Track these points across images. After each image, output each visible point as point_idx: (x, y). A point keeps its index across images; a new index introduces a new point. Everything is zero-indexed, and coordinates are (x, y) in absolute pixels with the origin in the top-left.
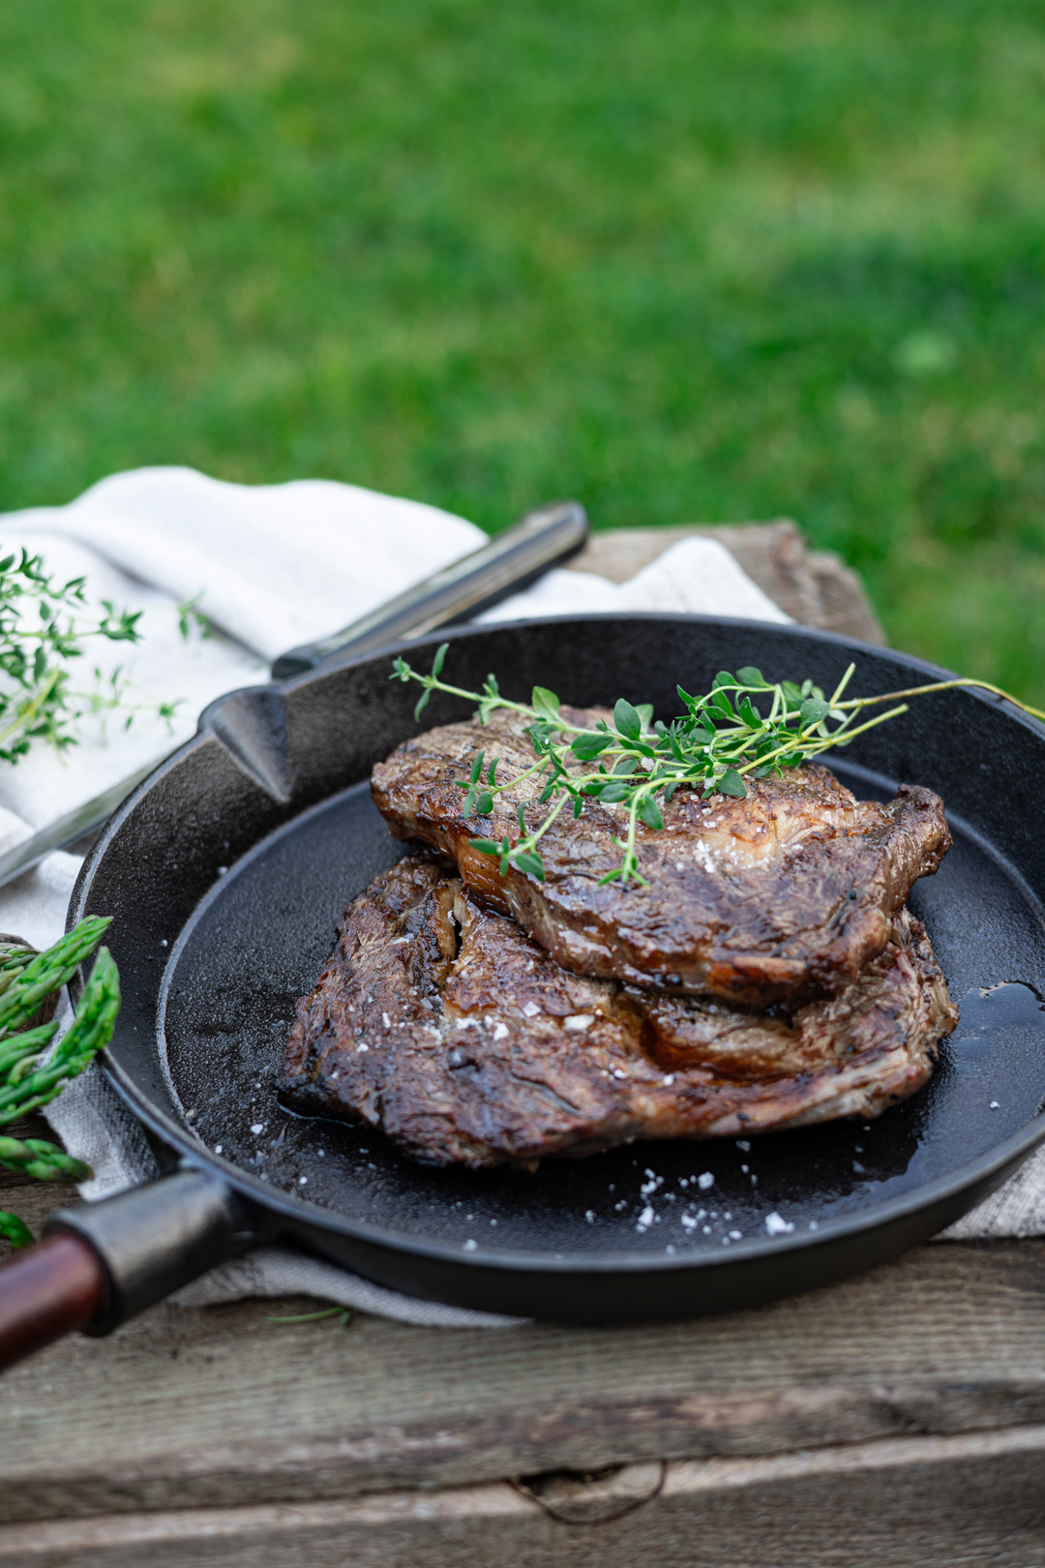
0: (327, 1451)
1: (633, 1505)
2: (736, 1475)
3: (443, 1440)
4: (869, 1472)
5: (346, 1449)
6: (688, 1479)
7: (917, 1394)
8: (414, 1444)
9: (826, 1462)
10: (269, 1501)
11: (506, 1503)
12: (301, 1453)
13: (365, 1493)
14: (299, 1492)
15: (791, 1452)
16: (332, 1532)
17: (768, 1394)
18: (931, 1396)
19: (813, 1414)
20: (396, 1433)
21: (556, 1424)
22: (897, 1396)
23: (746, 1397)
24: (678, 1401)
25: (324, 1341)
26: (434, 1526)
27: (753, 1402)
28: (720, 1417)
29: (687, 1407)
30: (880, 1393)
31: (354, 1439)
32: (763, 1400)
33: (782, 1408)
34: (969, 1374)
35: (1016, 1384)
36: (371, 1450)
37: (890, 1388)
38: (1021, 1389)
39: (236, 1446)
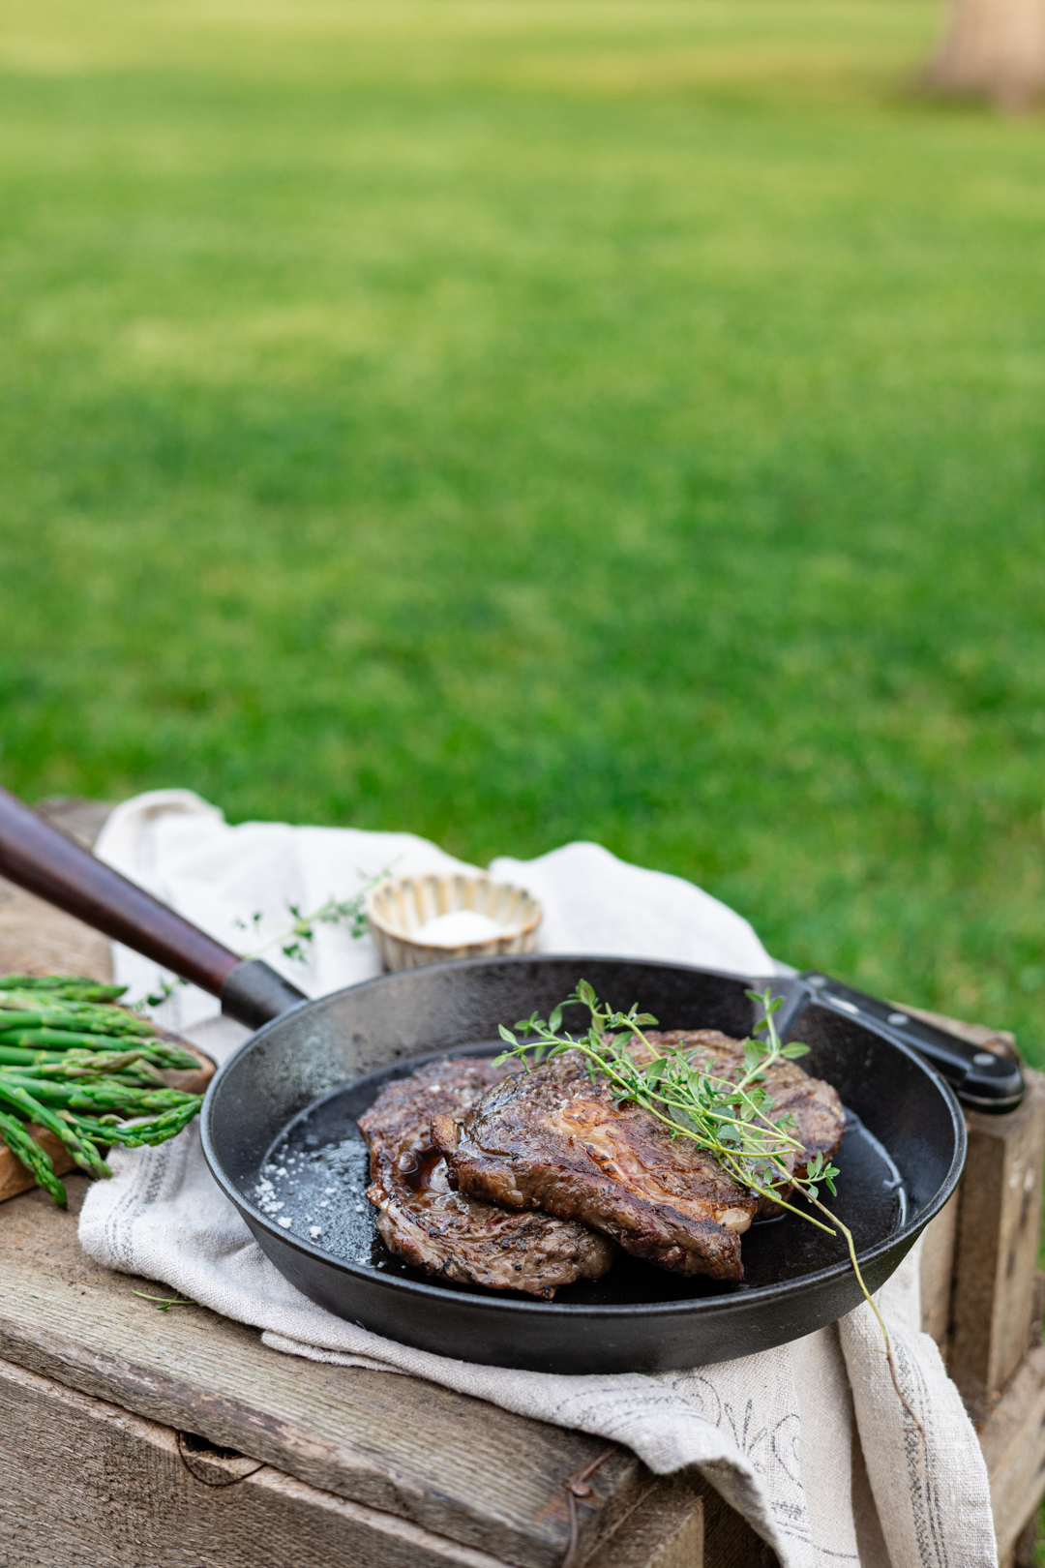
0: (86, 1358)
1: (230, 1481)
2: (294, 1491)
3: (146, 1382)
4: (370, 1530)
5: (96, 1362)
6: (268, 1480)
7: (412, 1487)
8: (131, 1377)
9: (350, 1511)
10: (51, 1378)
11: (165, 1442)
12: (74, 1353)
13: (100, 1399)
14: (65, 1378)
15: (334, 1495)
16: (75, 1414)
17: (331, 1444)
18: (420, 1492)
19: (347, 1469)
20: (126, 1366)
21: (208, 1402)
22: (400, 1483)
23: (319, 1440)
24: (281, 1423)
25: (145, 1313)
26: (124, 1436)
27: (321, 1445)
28: (296, 1444)
29: (282, 1430)
30: (392, 1476)
31: (103, 1358)
32: (326, 1447)
33: (333, 1457)
34: (451, 1492)
35: (473, 1510)
36: (107, 1369)
37: (399, 1476)
38: (474, 1515)
39: (46, 1333)
